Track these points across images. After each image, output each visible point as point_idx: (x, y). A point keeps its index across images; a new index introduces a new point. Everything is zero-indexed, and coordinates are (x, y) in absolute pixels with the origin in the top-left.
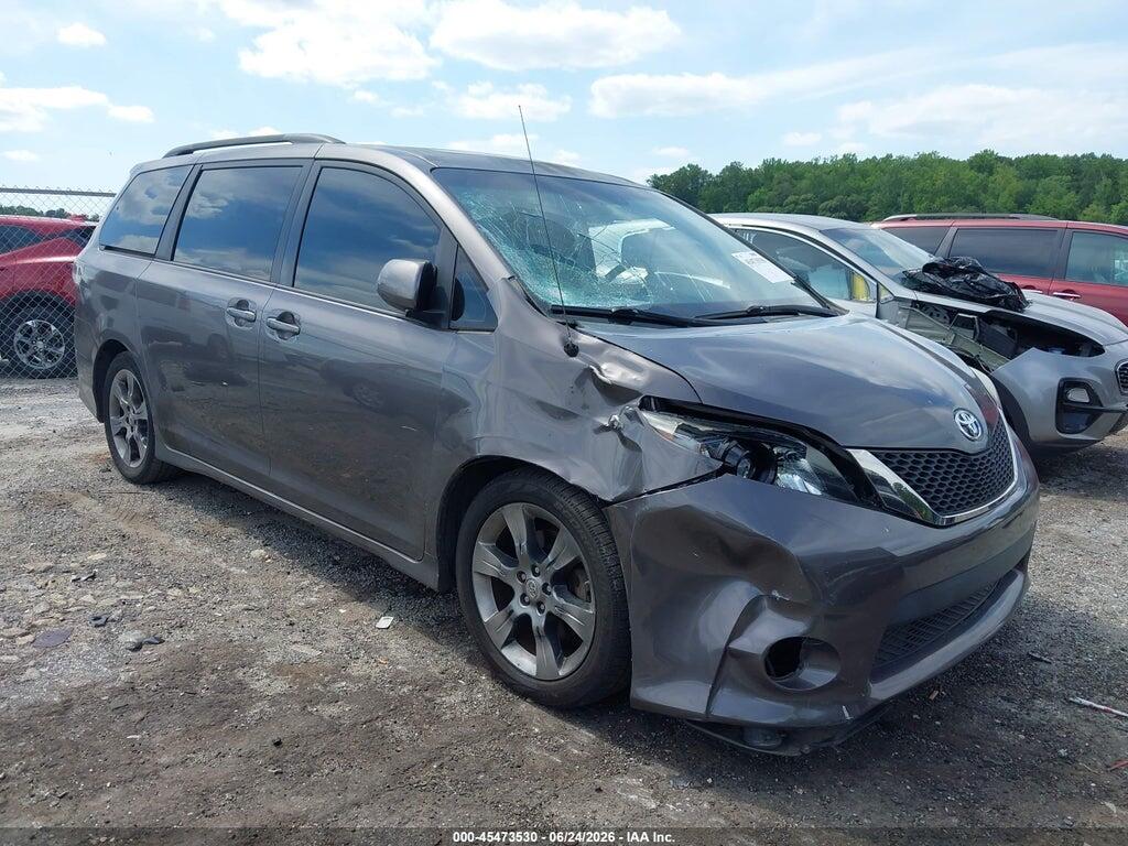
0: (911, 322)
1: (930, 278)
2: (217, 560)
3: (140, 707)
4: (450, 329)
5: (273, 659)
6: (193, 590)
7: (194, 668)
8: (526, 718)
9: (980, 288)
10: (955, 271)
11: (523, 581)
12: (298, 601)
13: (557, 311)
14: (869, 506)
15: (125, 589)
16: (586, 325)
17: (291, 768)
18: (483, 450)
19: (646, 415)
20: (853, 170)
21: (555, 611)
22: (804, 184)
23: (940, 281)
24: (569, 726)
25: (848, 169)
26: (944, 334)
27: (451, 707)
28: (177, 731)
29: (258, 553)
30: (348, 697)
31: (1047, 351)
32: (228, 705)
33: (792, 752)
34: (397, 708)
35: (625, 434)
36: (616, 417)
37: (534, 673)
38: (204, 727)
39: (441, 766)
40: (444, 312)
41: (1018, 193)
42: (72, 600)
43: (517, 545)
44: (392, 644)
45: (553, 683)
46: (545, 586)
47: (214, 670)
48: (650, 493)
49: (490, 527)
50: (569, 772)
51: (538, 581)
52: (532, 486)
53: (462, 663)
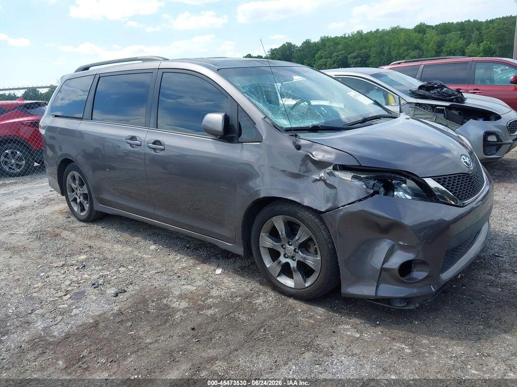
0: (416, 113)
1: (422, 92)
2: (136, 253)
3: (128, 320)
4: (239, 142)
5: (177, 293)
6: (130, 267)
7: (144, 301)
8: (294, 305)
9: (445, 94)
10: (433, 88)
11: (284, 248)
12: (177, 267)
13: (288, 130)
14: (432, 201)
15: (100, 270)
16: (301, 135)
17: (202, 338)
18: (263, 195)
19: (337, 173)
20: (362, 38)
21: (301, 260)
22: (340, 47)
23: (427, 93)
24: (313, 307)
25: (360, 38)
26: (431, 116)
27: (260, 304)
28: (148, 329)
29: (153, 247)
30: (216, 305)
31: (476, 120)
32: (165, 315)
33: (412, 307)
34: (237, 307)
35: (328, 182)
36: (323, 175)
37: (293, 287)
38: (158, 325)
39: (265, 330)
40: (235, 135)
41: (437, 42)
42: (80, 278)
43: (280, 233)
44: (225, 280)
45: (302, 290)
46: (295, 249)
47: (153, 301)
48: (343, 206)
49: (267, 226)
50: (319, 326)
51: (292, 248)
52: (286, 208)
53: (257, 285)
